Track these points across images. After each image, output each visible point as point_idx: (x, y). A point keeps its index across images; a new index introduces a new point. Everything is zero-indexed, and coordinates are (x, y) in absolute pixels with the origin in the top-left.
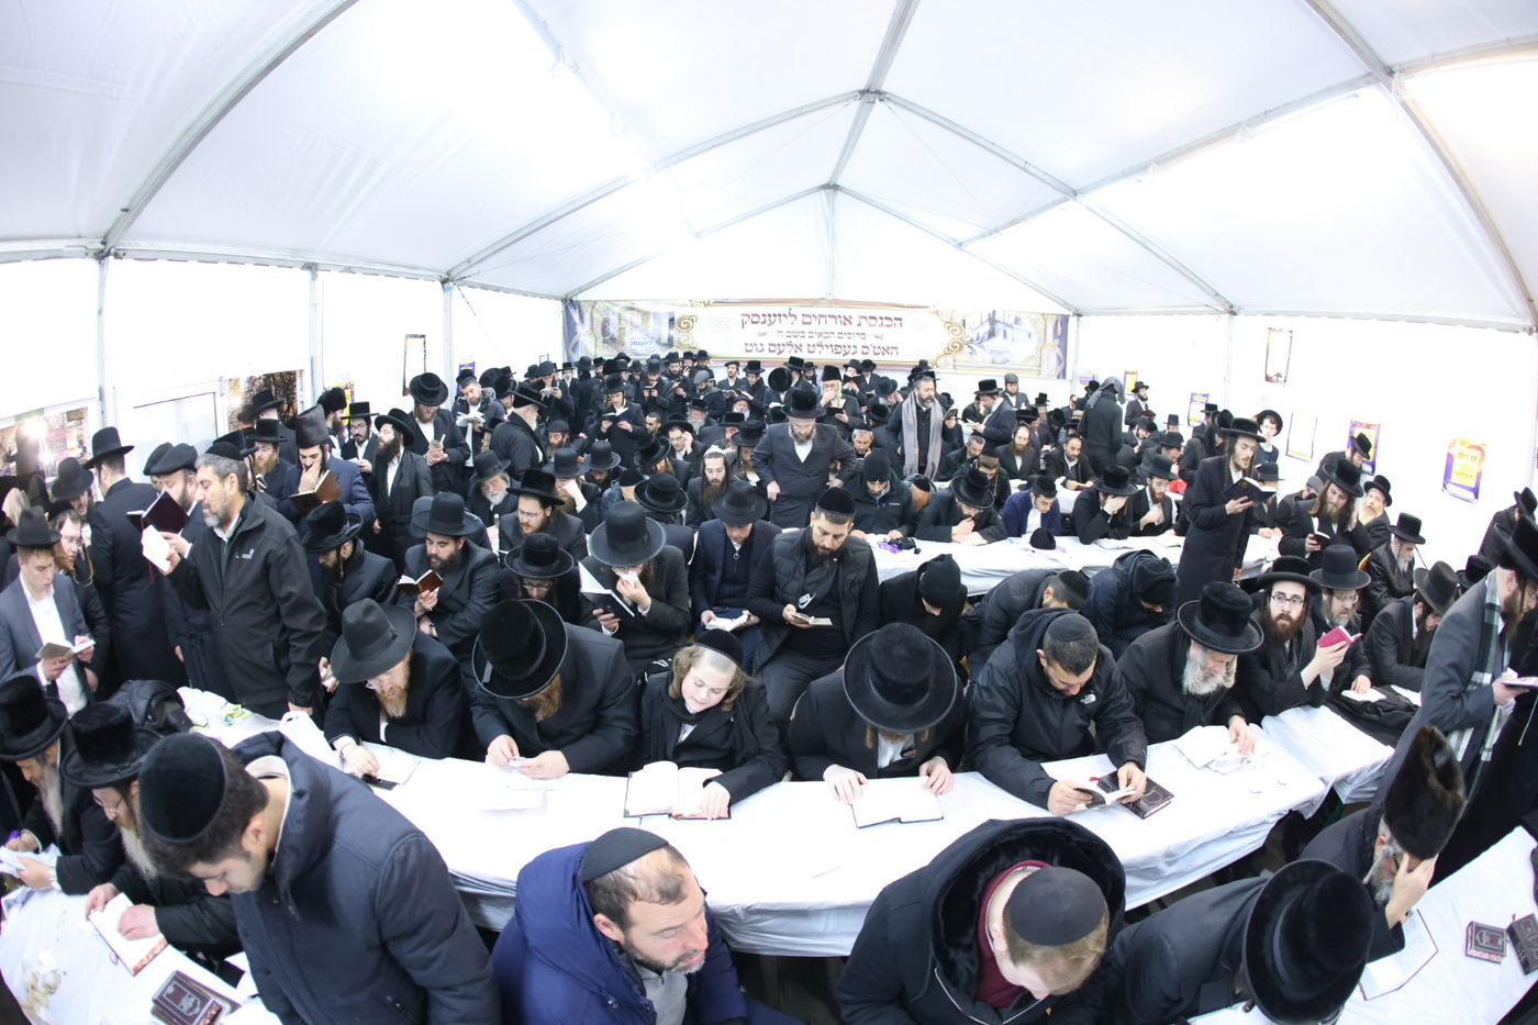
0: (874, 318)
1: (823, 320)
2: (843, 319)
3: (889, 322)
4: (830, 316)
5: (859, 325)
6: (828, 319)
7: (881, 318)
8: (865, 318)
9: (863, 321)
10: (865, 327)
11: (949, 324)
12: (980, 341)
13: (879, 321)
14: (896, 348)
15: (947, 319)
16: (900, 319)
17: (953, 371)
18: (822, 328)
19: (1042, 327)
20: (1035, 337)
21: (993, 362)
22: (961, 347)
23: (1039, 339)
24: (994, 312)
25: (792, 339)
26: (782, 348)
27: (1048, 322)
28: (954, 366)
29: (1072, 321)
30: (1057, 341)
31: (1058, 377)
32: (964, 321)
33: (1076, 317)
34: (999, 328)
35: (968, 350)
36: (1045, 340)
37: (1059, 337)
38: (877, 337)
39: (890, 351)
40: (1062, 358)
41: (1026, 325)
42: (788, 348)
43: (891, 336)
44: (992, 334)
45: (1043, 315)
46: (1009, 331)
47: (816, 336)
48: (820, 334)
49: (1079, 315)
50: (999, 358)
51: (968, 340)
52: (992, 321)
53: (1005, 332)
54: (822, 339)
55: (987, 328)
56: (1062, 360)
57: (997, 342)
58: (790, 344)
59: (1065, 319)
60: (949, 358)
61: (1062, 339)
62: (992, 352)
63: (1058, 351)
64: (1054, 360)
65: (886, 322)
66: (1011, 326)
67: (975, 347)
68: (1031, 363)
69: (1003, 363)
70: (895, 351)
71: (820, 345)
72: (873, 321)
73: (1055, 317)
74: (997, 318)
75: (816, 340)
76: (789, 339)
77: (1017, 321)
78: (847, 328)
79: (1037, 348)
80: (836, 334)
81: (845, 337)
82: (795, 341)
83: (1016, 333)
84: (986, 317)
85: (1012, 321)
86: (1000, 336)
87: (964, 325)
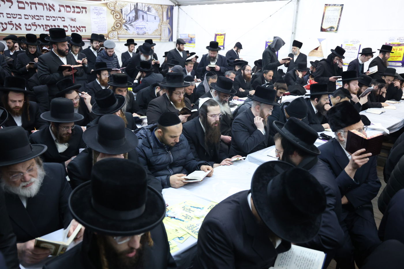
0: (69, 7)
1: (33, 6)
2: (48, 7)
3: (78, 10)
4: (39, 4)
5: (60, 11)
6: (37, 5)
7: (73, 7)
8: (63, 6)
9: (62, 8)
10: (63, 13)
11: (113, 12)
12: (130, 22)
13: (72, 9)
14: (85, 27)
15: (112, 8)
16: (85, 8)
17: (118, 40)
18: (33, 12)
19: (161, 13)
20: (157, 19)
21: (138, 34)
22: (121, 26)
23: (160, 20)
24: (137, 4)
25: (12, 19)
26: (5, 26)
27: (164, 10)
28: (118, 38)
29: (176, 8)
30: (168, 20)
31: (169, 41)
32: (121, 10)
33: (177, 7)
34: (140, 13)
35: (124, 27)
36: (163, 21)
37: (169, 18)
38: (72, 20)
39: (81, 29)
40: (171, 30)
41: (153, 12)
42: (9, 27)
43: (81, 19)
44: (136, 18)
45: (161, 5)
46: (145, 15)
47: (30, 18)
48: (33, 17)
49: (179, 5)
50: (141, 32)
51: (124, 21)
52: (136, 10)
53: (143, 16)
54: (34, 21)
55: (133, 14)
56: (171, 31)
57: (139, 23)
58: (11, 23)
59: (171, 8)
60: (115, 33)
61: (170, 19)
62: (137, 28)
63: (169, 26)
64: (167, 31)
65: (77, 10)
66: (146, 13)
67: (128, 26)
68: (156, 33)
69: (143, 34)
70: (84, 29)
71: (34, 25)
72: (68, 9)
73: (167, 7)
74: (139, 8)
75: (30, 21)
76: (9, 20)
77: (149, 9)
78: (52, 13)
79: (159, 24)
80: (45, 18)
81: (51, 19)
82: (16, 21)
83: (149, 17)
84: (133, 8)
85: (146, 9)
86: (140, 19)
87: (122, 12)
